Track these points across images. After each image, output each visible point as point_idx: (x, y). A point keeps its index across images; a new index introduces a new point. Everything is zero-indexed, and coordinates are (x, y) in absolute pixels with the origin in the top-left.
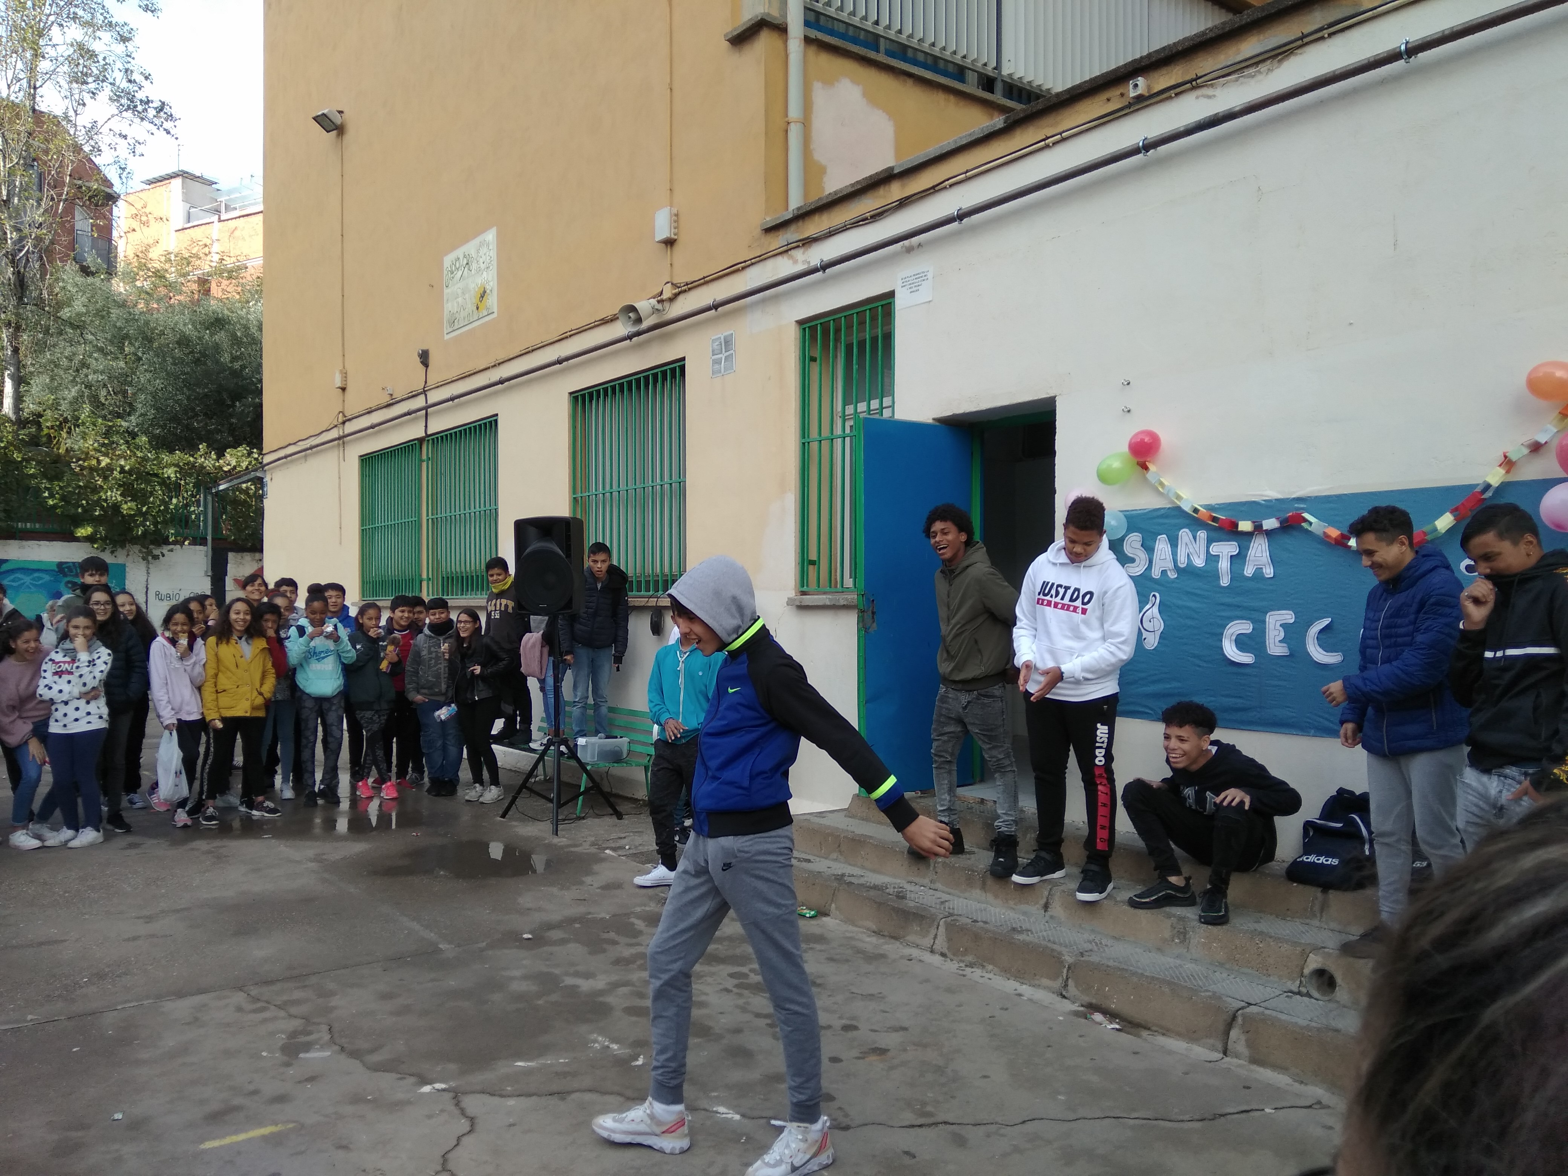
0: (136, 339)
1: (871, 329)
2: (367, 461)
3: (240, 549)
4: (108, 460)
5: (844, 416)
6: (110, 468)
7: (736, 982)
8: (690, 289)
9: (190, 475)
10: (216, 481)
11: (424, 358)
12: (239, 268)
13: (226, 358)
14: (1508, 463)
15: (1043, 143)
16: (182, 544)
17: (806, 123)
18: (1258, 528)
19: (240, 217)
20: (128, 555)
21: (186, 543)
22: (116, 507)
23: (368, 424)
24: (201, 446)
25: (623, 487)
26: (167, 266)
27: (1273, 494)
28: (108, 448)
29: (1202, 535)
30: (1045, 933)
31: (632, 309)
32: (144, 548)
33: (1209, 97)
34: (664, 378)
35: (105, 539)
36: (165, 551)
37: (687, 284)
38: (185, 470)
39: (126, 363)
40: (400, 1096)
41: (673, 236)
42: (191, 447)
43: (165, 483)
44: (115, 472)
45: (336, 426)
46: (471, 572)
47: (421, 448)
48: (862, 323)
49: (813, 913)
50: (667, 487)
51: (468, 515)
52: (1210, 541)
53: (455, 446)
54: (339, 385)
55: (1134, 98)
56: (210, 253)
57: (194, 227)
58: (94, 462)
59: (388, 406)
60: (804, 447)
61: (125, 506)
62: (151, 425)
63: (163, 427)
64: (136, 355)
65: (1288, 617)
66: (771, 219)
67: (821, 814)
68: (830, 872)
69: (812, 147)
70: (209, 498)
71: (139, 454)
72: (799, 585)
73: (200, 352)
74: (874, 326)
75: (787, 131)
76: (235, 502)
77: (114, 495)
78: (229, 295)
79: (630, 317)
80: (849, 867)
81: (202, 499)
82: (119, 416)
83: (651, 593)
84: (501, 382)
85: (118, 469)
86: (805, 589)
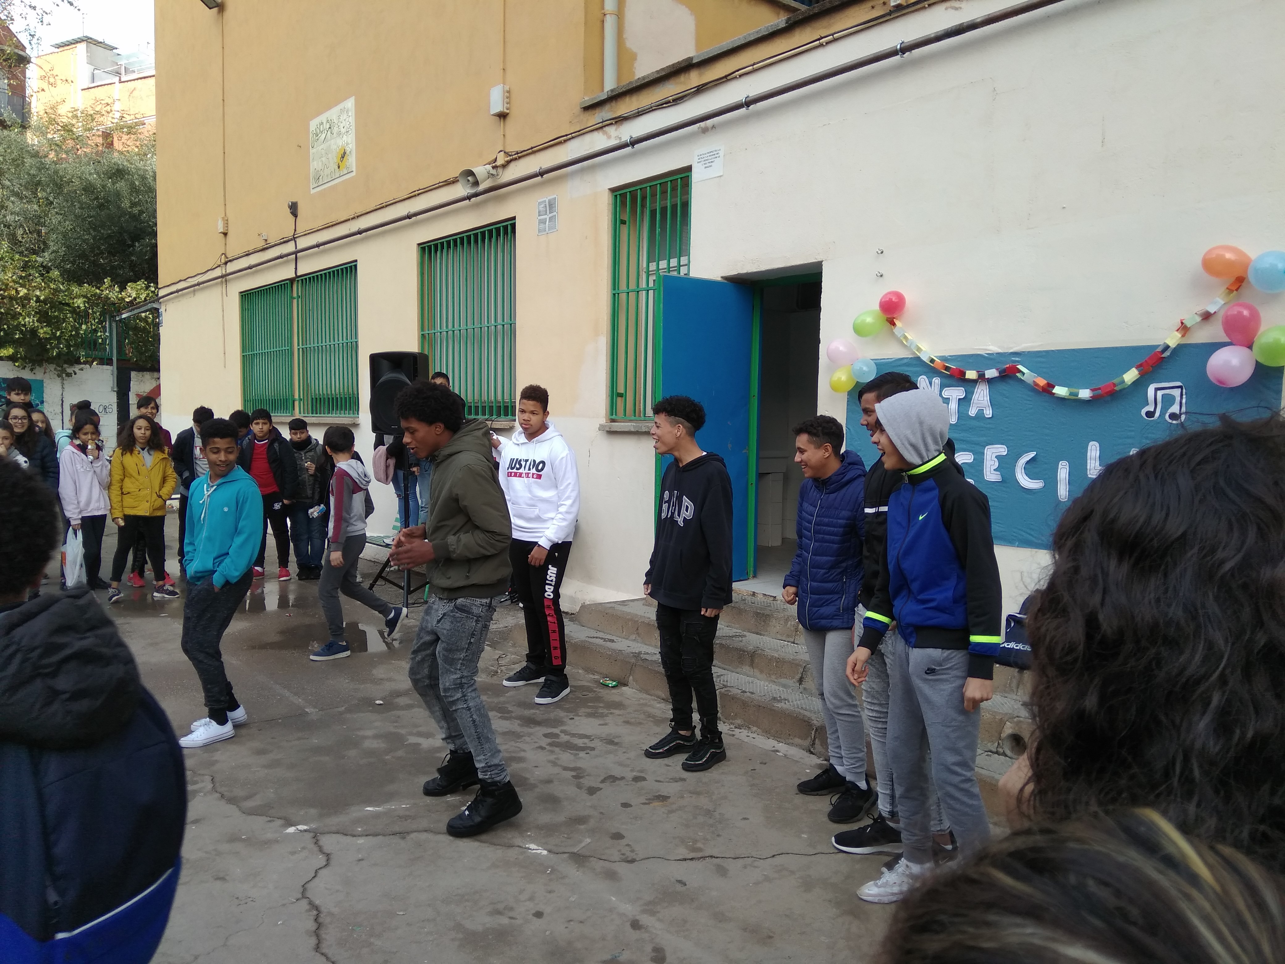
0: (48, 185)
1: (671, 198)
2: (246, 296)
3: (141, 369)
4: (26, 291)
5: (649, 271)
6: (27, 298)
7: (549, 740)
8: (520, 157)
9: (97, 305)
10: (119, 311)
11: (294, 209)
12: (137, 124)
13: (126, 204)
14: (1184, 328)
15: (818, 42)
16: (91, 364)
17: (620, 16)
18: (981, 376)
19: (137, 79)
20: (45, 373)
21: (95, 363)
22: (34, 332)
23: (246, 265)
24: (105, 280)
25: (463, 327)
26: (74, 121)
27: (994, 349)
28: (25, 281)
29: (937, 381)
30: (799, 702)
31: (470, 173)
32: (59, 367)
33: (956, 9)
34: (498, 234)
35: (24, 359)
36: (77, 370)
37: (518, 153)
38: (92, 301)
39: (39, 206)
40: (269, 836)
41: (505, 111)
42: (97, 281)
43: (75, 311)
44: (31, 301)
45: (219, 266)
46: (336, 395)
47: (292, 287)
48: (664, 192)
49: (615, 683)
50: (500, 327)
51: (332, 346)
52: (942, 386)
53: (321, 286)
54: (222, 230)
55: (894, 6)
56: (111, 111)
57: (98, 86)
58: (13, 292)
59: (264, 249)
60: (615, 297)
61: (41, 331)
62: (62, 261)
63: (73, 263)
64: (47, 199)
65: (1002, 450)
66: (589, 99)
67: (623, 603)
68: (629, 650)
69: (624, 36)
70: (114, 325)
71: (52, 286)
72: (609, 413)
73: (104, 198)
74: (674, 196)
75: (603, 21)
76: (136, 329)
77: (30, 321)
78: (129, 149)
79: (469, 181)
80: (645, 646)
81: (107, 325)
82: (35, 252)
83: (487, 417)
84: (360, 232)
85: (35, 299)
86: (614, 417)
